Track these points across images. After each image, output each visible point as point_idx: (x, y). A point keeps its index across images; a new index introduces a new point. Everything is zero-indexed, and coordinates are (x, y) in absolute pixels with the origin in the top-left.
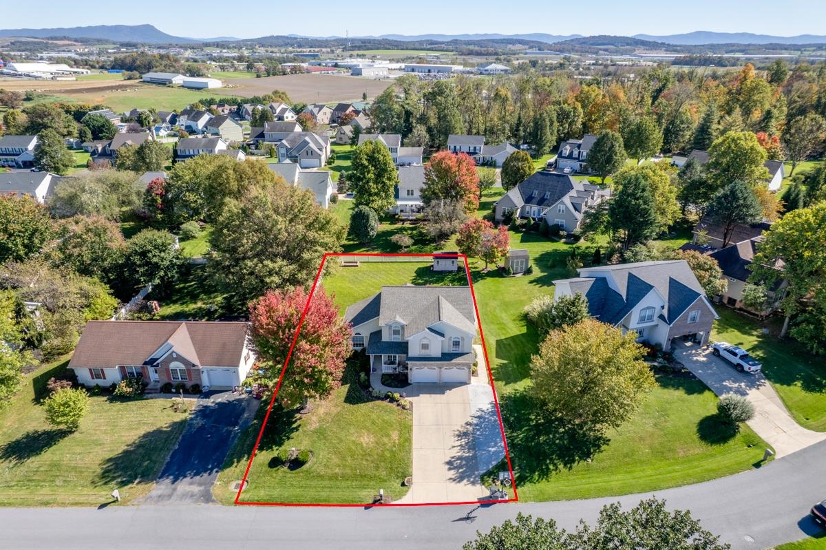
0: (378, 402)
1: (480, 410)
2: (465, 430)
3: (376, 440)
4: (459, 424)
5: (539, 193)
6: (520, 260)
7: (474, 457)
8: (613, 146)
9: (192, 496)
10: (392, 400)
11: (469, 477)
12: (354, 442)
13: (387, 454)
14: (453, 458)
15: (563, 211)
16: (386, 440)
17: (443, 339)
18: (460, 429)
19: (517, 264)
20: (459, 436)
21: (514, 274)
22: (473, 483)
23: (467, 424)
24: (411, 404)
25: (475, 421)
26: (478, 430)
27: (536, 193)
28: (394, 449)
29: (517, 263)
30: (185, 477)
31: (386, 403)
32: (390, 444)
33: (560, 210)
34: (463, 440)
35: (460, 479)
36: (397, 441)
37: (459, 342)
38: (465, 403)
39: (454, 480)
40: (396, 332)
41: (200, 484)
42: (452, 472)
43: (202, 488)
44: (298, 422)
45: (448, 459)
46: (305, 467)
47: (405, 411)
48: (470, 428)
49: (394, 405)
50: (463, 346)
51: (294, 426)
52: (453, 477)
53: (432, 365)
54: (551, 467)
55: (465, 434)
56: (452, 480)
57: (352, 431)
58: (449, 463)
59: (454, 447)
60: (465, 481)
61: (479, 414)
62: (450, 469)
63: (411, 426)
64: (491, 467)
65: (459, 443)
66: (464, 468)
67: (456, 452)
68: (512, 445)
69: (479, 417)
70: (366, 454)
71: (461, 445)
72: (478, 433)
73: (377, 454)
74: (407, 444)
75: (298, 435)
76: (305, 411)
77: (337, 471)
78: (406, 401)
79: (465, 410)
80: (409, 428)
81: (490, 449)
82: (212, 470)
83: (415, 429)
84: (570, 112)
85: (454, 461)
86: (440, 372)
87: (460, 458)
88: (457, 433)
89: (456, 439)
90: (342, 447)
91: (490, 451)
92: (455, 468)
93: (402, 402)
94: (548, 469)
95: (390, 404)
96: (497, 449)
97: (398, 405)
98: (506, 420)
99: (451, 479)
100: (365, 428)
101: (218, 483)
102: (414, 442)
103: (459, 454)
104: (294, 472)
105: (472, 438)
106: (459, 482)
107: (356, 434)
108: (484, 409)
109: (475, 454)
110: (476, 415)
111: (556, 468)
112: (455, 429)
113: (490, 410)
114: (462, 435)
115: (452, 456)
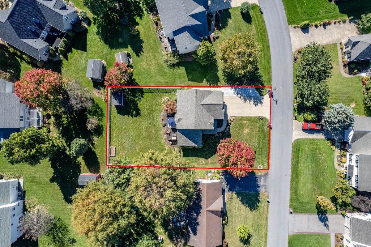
1: (234, 93)
3: (247, 128)
4: (241, 101)
7: (254, 97)
9: (265, 179)
10: (230, 123)
11: (260, 100)
12: (247, 135)
14: (254, 104)
16: (247, 125)
20: (245, 102)
22: (263, 99)
24: (231, 117)
25: (239, 95)
26: (243, 95)
27: (31, 28)
28: (250, 122)
30: (258, 184)
31: (232, 126)
32: (248, 123)
34: (247, 100)
35: (261, 103)
36: (247, 121)
38: (231, 98)
39: (261, 104)
41: (261, 178)
42: (259, 104)
43: (262, 177)
45: (254, 105)
47: (235, 119)
48: (242, 97)
54: (258, 74)
55: (245, 99)
57: (243, 136)
58: (256, 105)
59: (250, 103)
60: (262, 101)
62: (258, 105)
64: (257, 93)
65: (248, 102)
66: (258, 100)
67: (252, 103)
68: (249, 84)
69: (237, 93)
71: (249, 101)
72: (244, 95)
77: (257, 139)
78: (230, 119)
79: (234, 98)
80: (242, 117)
81: (251, 92)
82: (255, 177)
83: (242, 115)
87: (254, 102)
88: (244, 102)
89: (246, 102)
91: (252, 92)
94: (259, 75)
95: (232, 124)
96: (251, 90)
97: (232, 121)
98: (239, 85)
100: (242, 132)
101: (260, 173)
102: (248, 116)
103: (252, 102)
105: (247, 97)
106: (262, 103)
107: (244, 135)
108: (233, 91)
109: (253, 97)
110: (236, 94)
111: (259, 73)
112: (242, 102)
113: (234, 89)
114: (245, 100)
115: (253, 104)
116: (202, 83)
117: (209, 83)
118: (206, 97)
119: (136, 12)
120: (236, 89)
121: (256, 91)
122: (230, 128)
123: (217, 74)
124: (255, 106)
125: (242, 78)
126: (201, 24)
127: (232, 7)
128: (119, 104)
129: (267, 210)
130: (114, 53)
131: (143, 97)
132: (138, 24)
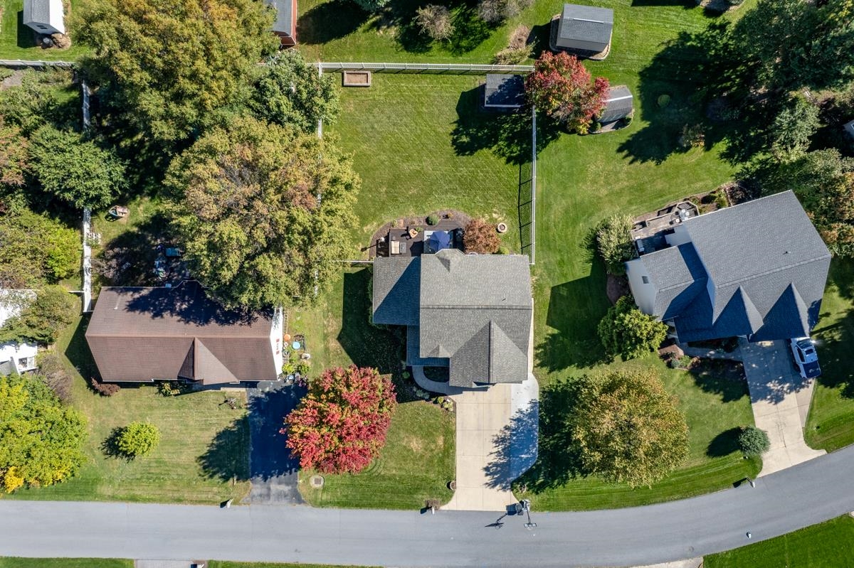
1: (520, 412)
2: (503, 435)
3: (424, 445)
4: (497, 428)
7: (508, 464)
9: (285, 496)
10: (436, 402)
11: (502, 482)
12: (405, 447)
14: (490, 464)
16: (433, 446)
18: (498, 434)
20: (496, 442)
22: (504, 489)
23: (506, 428)
24: (454, 403)
25: (513, 425)
26: (514, 435)
28: (441, 455)
30: (272, 476)
32: (436, 449)
34: (500, 446)
35: (494, 485)
36: (443, 448)
38: (506, 402)
39: (490, 485)
41: (287, 484)
42: (489, 477)
43: (290, 487)
45: (485, 465)
47: (449, 413)
48: (508, 433)
49: (438, 407)
52: (489, 482)
54: (570, 475)
55: (503, 440)
57: (402, 435)
58: (487, 469)
59: (492, 453)
60: (498, 487)
61: (518, 416)
62: (487, 475)
63: (455, 431)
64: (520, 474)
65: (496, 450)
66: (499, 475)
67: (493, 459)
68: (542, 452)
69: (518, 420)
70: (417, 459)
71: (498, 452)
72: (514, 438)
74: (451, 451)
77: (394, 472)
79: (505, 412)
80: (453, 434)
81: (523, 456)
82: (290, 469)
83: (458, 434)
85: (491, 468)
87: (496, 465)
88: (495, 438)
89: (494, 445)
90: (395, 453)
91: (522, 458)
92: (491, 474)
94: (567, 477)
95: (435, 406)
96: (530, 455)
97: (442, 407)
98: (541, 423)
99: (487, 484)
100: (414, 433)
101: (301, 481)
102: (457, 449)
103: (496, 461)
105: (509, 445)
106: (493, 487)
107: (406, 439)
108: (524, 409)
109: (509, 461)
110: (516, 417)
111: (574, 477)
112: (495, 434)
113: (529, 411)
114: (500, 441)
115: (490, 462)
116: (547, 324)
117: (546, 344)
118: (510, 337)
119: (740, 142)
120: (531, 415)
121: (524, 470)
122: (423, 401)
123: (570, 365)
124: (485, 467)
125: (559, 432)
126: (714, 321)
127: (753, 404)
128: (488, 94)
129: (201, 502)
130: (629, 83)
131: (508, 161)
132: (708, 147)
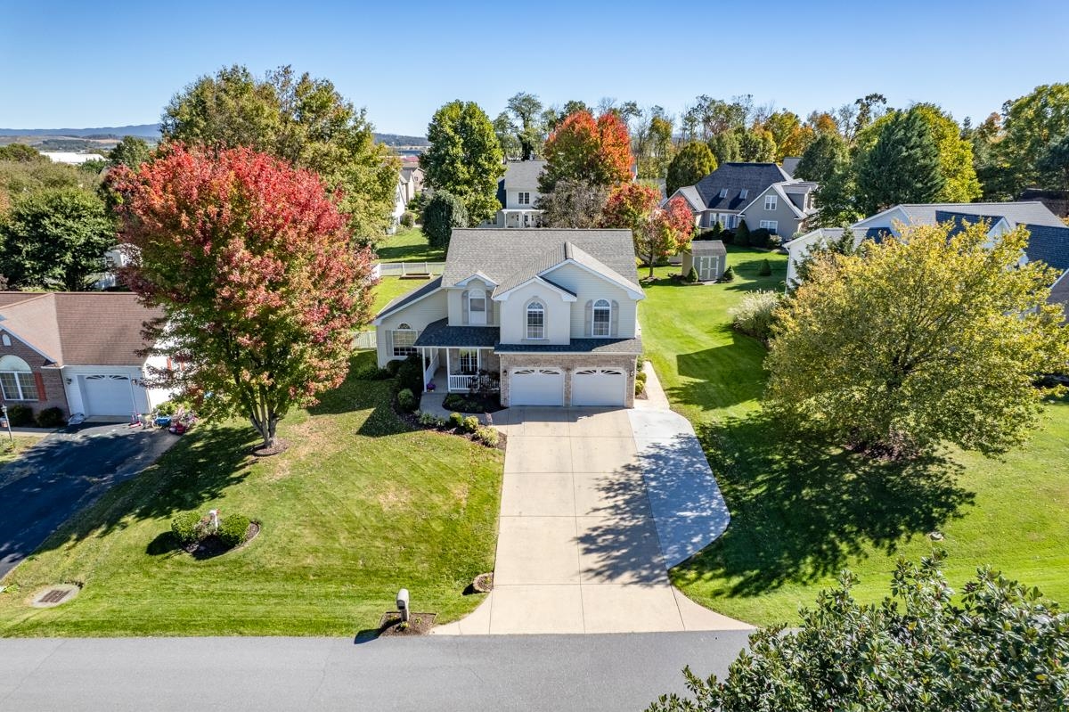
0: (431, 433)
1: (656, 445)
2: (623, 480)
3: (414, 498)
4: (610, 464)
5: (730, 193)
6: (710, 257)
8: (833, 155)
10: (462, 430)
11: (634, 567)
12: (361, 503)
13: (437, 526)
14: (595, 529)
15: (773, 205)
16: (437, 499)
17: (574, 299)
18: (611, 476)
19: (706, 265)
20: (608, 490)
21: (699, 281)
22: (646, 581)
23: (628, 468)
24: (504, 437)
25: (645, 464)
26: (654, 479)
27: (725, 193)
28: (455, 516)
29: (706, 261)
31: (449, 437)
32: (445, 508)
33: (768, 205)
34: (620, 498)
35: (614, 571)
36: (464, 502)
37: (607, 312)
38: (623, 436)
39: (599, 573)
40: (477, 306)
42: (594, 556)
44: (247, 469)
45: (582, 532)
46: (231, 555)
47: (490, 449)
48: (636, 476)
49: (465, 440)
50: (616, 322)
51: (235, 475)
52: (596, 566)
53: (550, 362)
54: (844, 547)
55: (625, 487)
56: (591, 574)
57: (362, 483)
58: (584, 539)
59: (596, 509)
60: (626, 576)
61: (653, 451)
62: (588, 551)
63: (501, 474)
65: (611, 502)
66: (625, 551)
67: (604, 520)
69: (657, 457)
70: (387, 527)
71: (616, 507)
72: (654, 484)
73: (414, 527)
74: (486, 507)
75: (238, 492)
76: (268, 450)
77: (308, 561)
78: (492, 431)
79: (622, 446)
80: (495, 480)
81: (686, 513)
83: (508, 479)
84: (759, 142)
85: (599, 536)
86: (568, 378)
87: (613, 530)
88: (605, 484)
89: (603, 494)
90: (331, 513)
91: (684, 517)
92: (600, 549)
93: (482, 431)
94: (835, 549)
95: (456, 437)
96: (703, 513)
97: (474, 439)
98: (716, 464)
99: (590, 570)
101: (2, 589)
102: (503, 503)
103: (611, 523)
104: (203, 562)
108: (666, 445)
109: (649, 522)
110: (649, 454)
111: (856, 550)
112: (602, 478)
113: (679, 446)
114: (616, 488)
115: (596, 526)
120: (686, 451)
121: (698, 541)
124: (582, 536)
